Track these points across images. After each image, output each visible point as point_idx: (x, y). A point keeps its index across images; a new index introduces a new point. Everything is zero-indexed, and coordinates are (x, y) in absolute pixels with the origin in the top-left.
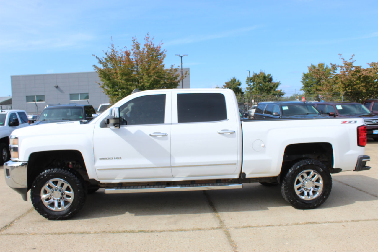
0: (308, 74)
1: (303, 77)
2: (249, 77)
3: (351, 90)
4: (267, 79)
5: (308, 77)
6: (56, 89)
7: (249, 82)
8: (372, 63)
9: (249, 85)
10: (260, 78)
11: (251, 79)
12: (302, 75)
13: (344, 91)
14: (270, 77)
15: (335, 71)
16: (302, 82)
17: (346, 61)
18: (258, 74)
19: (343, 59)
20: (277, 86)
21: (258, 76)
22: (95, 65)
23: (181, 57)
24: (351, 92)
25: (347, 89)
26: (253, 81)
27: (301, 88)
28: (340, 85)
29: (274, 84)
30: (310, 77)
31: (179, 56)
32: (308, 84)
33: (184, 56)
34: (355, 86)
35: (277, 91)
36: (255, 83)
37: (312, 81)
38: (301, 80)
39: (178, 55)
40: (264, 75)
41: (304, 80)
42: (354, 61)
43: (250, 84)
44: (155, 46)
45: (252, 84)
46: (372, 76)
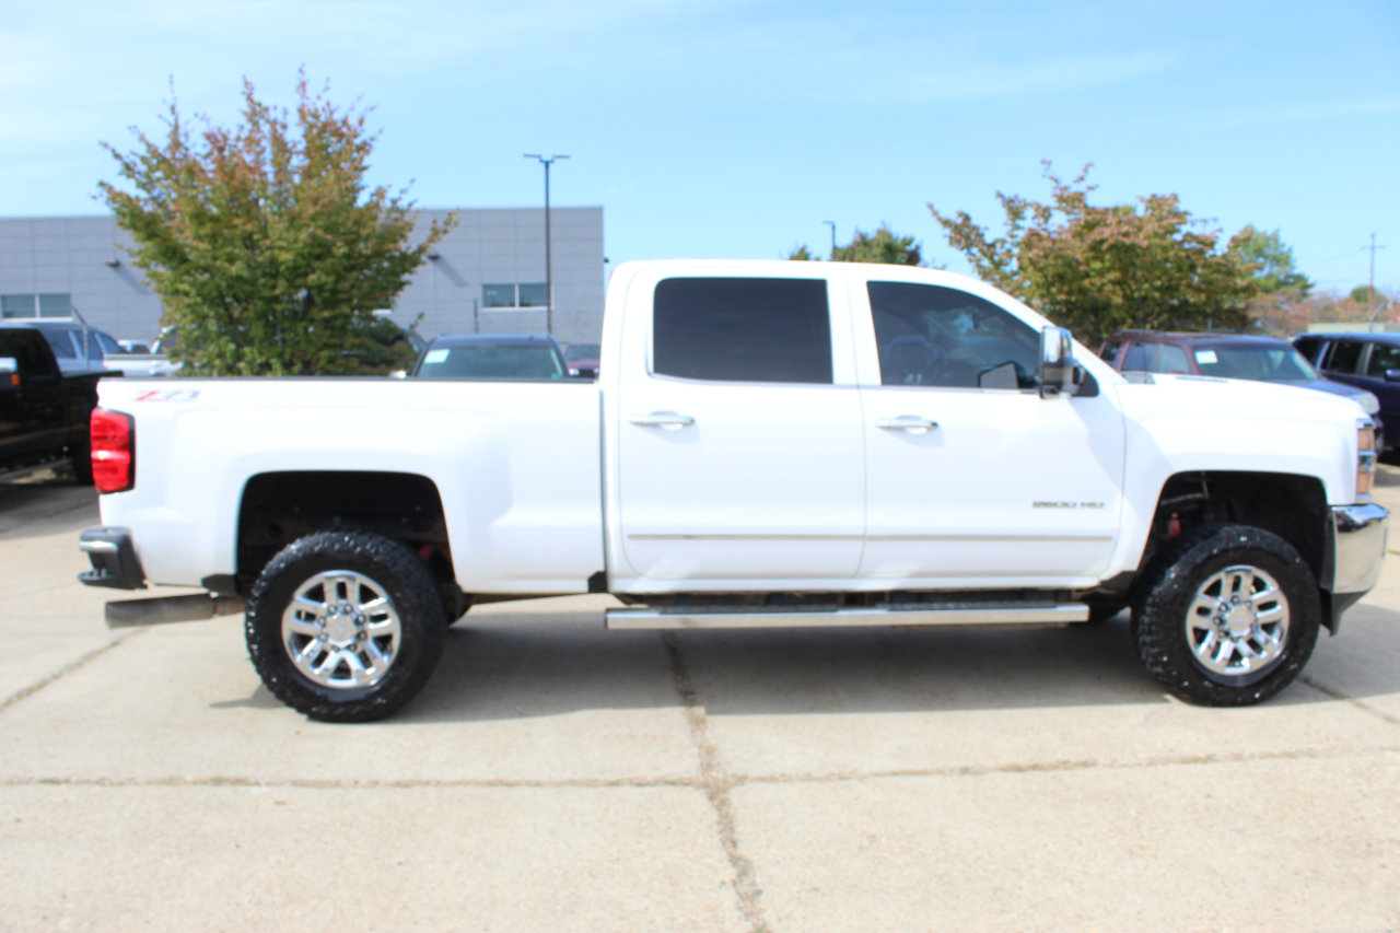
4: (901, 257)
6: (110, 272)
8: (1154, 196)
14: (912, 247)
15: (1020, 222)
17: (1066, 188)
19: (1056, 181)
22: (106, 180)
23: (547, 164)
24: (1067, 302)
25: (1054, 290)
31: (537, 160)
33: (557, 161)
34: (1086, 283)
39: (535, 156)
40: (887, 240)
42: (1091, 188)
44: (338, 117)
46: (1145, 244)
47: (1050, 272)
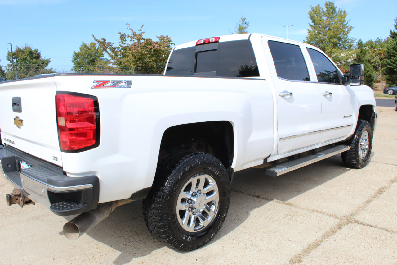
0: (79, 53)
1: (74, 56)
2: (11, 51)
3: (142, 64)
4: (35, 56)
5: (80, 56)
7: (11, 58)
8: (161, 36)
9: (11, 62)
10: (25, 54)
11: (13, 54)
12: (73, 54)
13: (134, 65)
14: (38, 53)
15: (124, 42)
16: (73, 61)
17: (135, 32)
18: (22, 49)
19: (132, 30)
20: (47, 64)
21: (21, 51)
24: (142, 67)
25: (138, 63)
26: (16, 57)
27: (72, 68)
28: (130, 58)
29: (43, 61)
30: (81, 57)
32: (79, 64)
34: (146, 61)
35: (47, 70)
36: (19, 59)
37: (83, 61)
38: (72, 59)
41: (75, 59)
42: (143, 33)
43: (13, 61)
45: (15, 60)
46: (163, 49)
47: (137, 57)
